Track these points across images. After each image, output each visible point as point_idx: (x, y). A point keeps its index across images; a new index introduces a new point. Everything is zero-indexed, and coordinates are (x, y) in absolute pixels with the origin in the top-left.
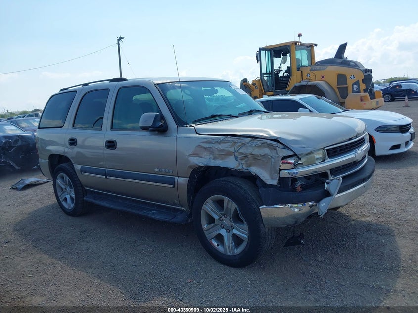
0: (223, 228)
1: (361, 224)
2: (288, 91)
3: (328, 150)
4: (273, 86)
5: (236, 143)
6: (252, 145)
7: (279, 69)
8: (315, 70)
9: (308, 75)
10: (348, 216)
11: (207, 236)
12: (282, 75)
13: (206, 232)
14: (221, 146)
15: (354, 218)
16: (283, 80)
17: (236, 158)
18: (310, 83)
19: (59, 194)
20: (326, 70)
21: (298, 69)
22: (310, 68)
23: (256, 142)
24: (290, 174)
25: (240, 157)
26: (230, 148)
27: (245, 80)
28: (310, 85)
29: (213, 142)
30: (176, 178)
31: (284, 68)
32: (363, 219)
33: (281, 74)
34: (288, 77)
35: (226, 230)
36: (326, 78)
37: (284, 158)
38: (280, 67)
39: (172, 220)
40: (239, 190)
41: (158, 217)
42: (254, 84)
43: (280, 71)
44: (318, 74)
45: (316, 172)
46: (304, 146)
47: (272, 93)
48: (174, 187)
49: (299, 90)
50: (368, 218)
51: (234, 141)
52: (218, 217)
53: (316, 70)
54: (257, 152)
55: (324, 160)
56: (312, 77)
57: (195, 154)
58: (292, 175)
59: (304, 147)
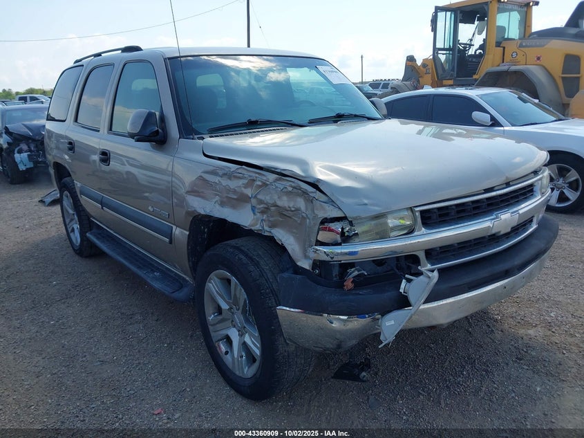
0: (234, 326)
1: (513, 343)
2: (476, 80)
3: (422, 212)
4: (453, 70)
5: (254, 180)
6: (277, 187)
7: (468, 42)
8: (526, 46)
9: (514, 55)
10: (496, 321)
11: (213, 334)
12: (473, 53)
13: (211, 328)
14: (233, 184)
15: (506, 326)
16: (471, 62)
17: (253, 209)
18: (513, 68)
19: (67, 221)
20: (546, 47)
21: (498, 44)
22: (519, 42)
23: (284, 183)
24: (328, 255)
25: (258, 207)
26: (245, 188)
27: (411, 59)
28: (515, 72)
29: (221, 173)
30: (174, 227)
31: (479, 40)
32: (522, 332)
33: (471, 52)
34: (481, 56)
35: (239, 331)
36: (542, 62)
37: (325, 221)
38: (471, 40)
39: (173, 295)
40: (252, 268)
41: (157, 285)
42: (424, 65)
43: (471, 45)
44: (532, 53)
45: (396, 252)
46: (366, 201)
47: (451, 82)
48: (171, 242)
49: (495, 79)
50: (531, 332)
51: (250, 176)
52: (228, 307)
53: (529, 47)
54: (284, 202)
55: (411, 231)
56: (520, 58)
57: (193, 192)
58: (332, 258)
59: (366, 204)
